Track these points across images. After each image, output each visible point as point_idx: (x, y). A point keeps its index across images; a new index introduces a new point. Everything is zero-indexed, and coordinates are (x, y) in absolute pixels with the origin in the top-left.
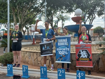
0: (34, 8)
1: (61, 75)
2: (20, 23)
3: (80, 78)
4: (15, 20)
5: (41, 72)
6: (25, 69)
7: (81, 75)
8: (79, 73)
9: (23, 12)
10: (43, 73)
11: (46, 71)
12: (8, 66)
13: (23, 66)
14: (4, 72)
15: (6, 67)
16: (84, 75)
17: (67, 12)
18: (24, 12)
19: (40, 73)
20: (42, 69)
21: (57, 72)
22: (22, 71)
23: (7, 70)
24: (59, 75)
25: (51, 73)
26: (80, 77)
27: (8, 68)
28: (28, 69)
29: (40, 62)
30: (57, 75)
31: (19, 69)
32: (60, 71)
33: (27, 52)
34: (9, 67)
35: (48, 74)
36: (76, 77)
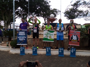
0: (15, 12)
1: (61, 52)
2: (7, 21)
3: (72, 52)
4: (4, 18)
6: (35, 49)
7: (73, 51)
8: (72, 50)
10: (48, 51)
12: (21, 48)
13: (33, 47)
15: (20, 49)
18: (10, 14)
19: (46, 51)
20: (47, 49)
21: (58, 50)
22: (32, 51)
23: (20, 51)
24: (60, 52)
25: (52, 50)
27: (21, 50)
29: (40, 45)
30: (58, 52)
31: (28, 50)
32: (61, 49)
33: (30, 38)
34: (21, 49)
35: (51, 51)
36: (70, 52)
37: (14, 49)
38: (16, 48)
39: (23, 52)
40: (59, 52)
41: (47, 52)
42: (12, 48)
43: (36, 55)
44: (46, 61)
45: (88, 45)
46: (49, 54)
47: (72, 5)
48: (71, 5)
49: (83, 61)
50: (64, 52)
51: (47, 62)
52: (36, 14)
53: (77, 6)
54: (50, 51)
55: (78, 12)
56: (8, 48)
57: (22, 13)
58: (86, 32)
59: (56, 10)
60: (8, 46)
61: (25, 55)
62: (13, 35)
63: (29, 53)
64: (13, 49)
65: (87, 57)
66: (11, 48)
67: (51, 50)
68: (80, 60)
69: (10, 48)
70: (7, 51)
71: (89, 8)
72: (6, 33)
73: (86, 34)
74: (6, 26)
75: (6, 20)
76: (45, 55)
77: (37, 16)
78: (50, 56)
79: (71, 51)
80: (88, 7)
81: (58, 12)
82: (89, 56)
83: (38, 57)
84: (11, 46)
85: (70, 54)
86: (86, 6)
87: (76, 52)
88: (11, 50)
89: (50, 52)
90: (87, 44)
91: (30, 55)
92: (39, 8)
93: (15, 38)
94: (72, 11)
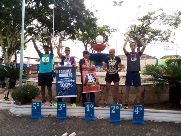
0: (26, 30)
1: (114, 112)
2: (9, 46)
3: (137, 114)
4: (2, 41)
5: (86, 109)
6: (62, 107)
7: (139, 110)
8: (138, 108)
9: (14, 32)
10: (88, 110)
11: (93, 108)
12: (34, 103)
14: (23, 113)
15: (31, 106)
16: (143, 110)
17: (68, 39)
18: (16, 32)
19: (84, 111)
20: (88, 105)
21: (109, 108)
22: (56, 110)
23: (31, 109)
24: (112, 112)
25: (97, 110)
26: (138, 112)
27: (33, 107)
28: (67, 107)
30: (109, 112)
32: (114, 107)
34: (34, 105)
35: (95, 111)
36: (133, 113)
37: (20, 105)
38: (23, 103)
39: (37, 112)
40: (111, 114)
41: (86, 112)
42: (15, 103)
43: (64, 120)
44: (84, 132)
45: (168, 100)
46: (91, 117)
47: (139, 20)
48: (137, 19)
49: (157, 131)
50: (121, 112)
51: (87, 133)
52: (68, 35)
53: (149, 21)
54: (92, 110)
55: (152, 33)
56: (7, 103)
57: (40, 31)
58: (165, 73)
59: (109, 28)
60: (6, 98)
61: (42, 117)
62: (18, 77)
63: (49, 115)
64: (18, 106)
65: (167, 122)
66: (12, 104)
67: (95, 108)
68: (152, 129)
69: (10, 103)
70: (5, 110)
71: (172, 26)
72: (5, 71)
73: (164, 77)
74: (7, 57)
75: (7, 46)
76: (83, 118)
77: (69, 38)
78: (92, 122)
79: (134, 110)
80: (170, 25)
81: (112, 32)
82: (169, 122)
83: (68, 123)
84: (14, 100)
85: (132, 116)
86: (167, 21)
87: (145, 114)
88: (12, 108)
89: (93, 113)
90: (166, 96)
91: (52, 118)
92: (74, 23)
93: (23, 82)
94: (140, 31)
